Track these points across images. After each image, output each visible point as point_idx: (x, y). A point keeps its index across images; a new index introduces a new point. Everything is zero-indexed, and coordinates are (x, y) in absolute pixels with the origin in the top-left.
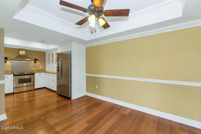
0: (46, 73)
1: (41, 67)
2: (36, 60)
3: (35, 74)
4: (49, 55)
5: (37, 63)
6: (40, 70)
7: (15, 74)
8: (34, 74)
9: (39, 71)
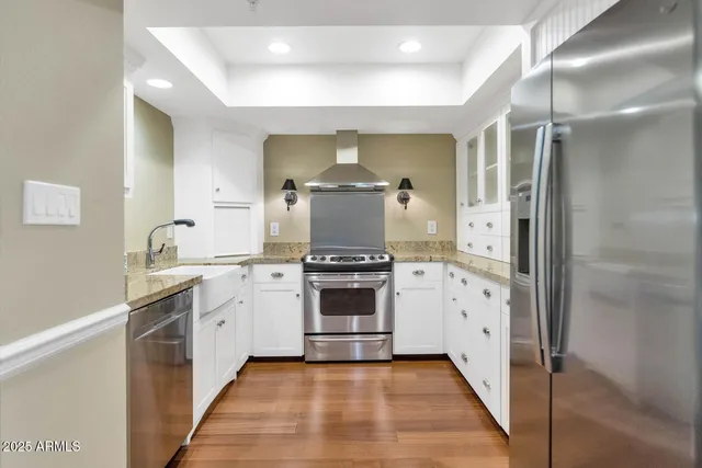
0: (451, 268)
1: (432, 227)
2: (406, 184)
3: (397, 267)
4: (472, 145)
5: (415, 200)
6: (427, 243)
7: (309, 260)
8: (388, 267)
9: (422, 250)
